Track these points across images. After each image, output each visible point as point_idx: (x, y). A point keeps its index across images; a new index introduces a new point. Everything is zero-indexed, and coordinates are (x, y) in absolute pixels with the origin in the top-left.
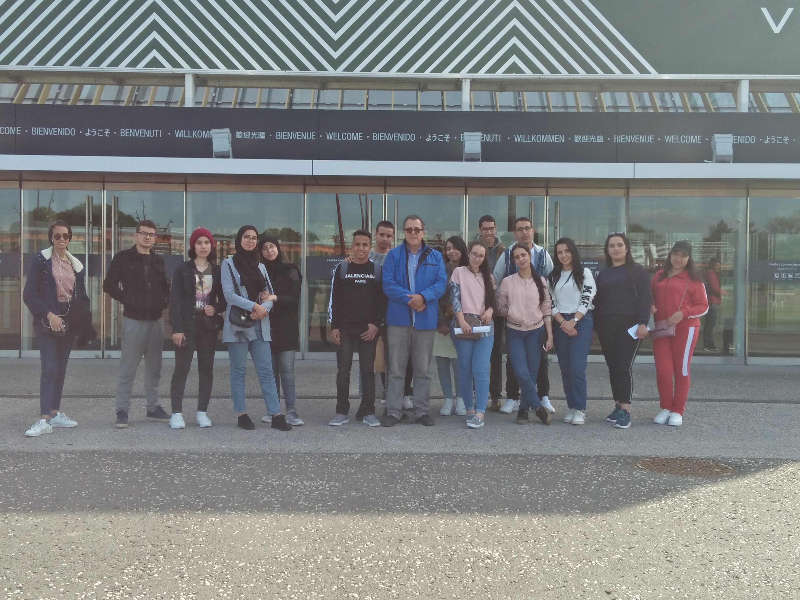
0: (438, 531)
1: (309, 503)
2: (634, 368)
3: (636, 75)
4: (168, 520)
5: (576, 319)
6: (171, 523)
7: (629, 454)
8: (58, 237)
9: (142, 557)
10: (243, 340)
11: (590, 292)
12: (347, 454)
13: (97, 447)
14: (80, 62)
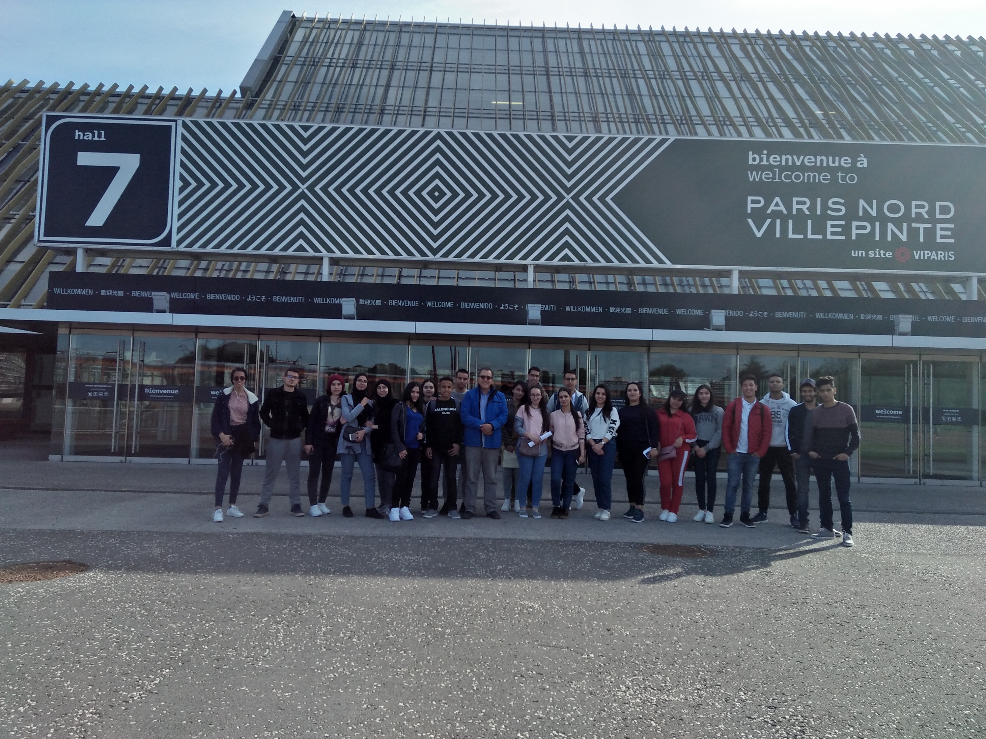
0: (498, 590)
1: (409, 571)
2: (646, 479)
3: (656, 265)
4: (310, 580)
5: (603, 443)
6: (312, 582)
7: (638, 541)
10: (352, 453)
11: (615, 424)
12: (435, 538)
13: (255, 530)
14: (245, 247)
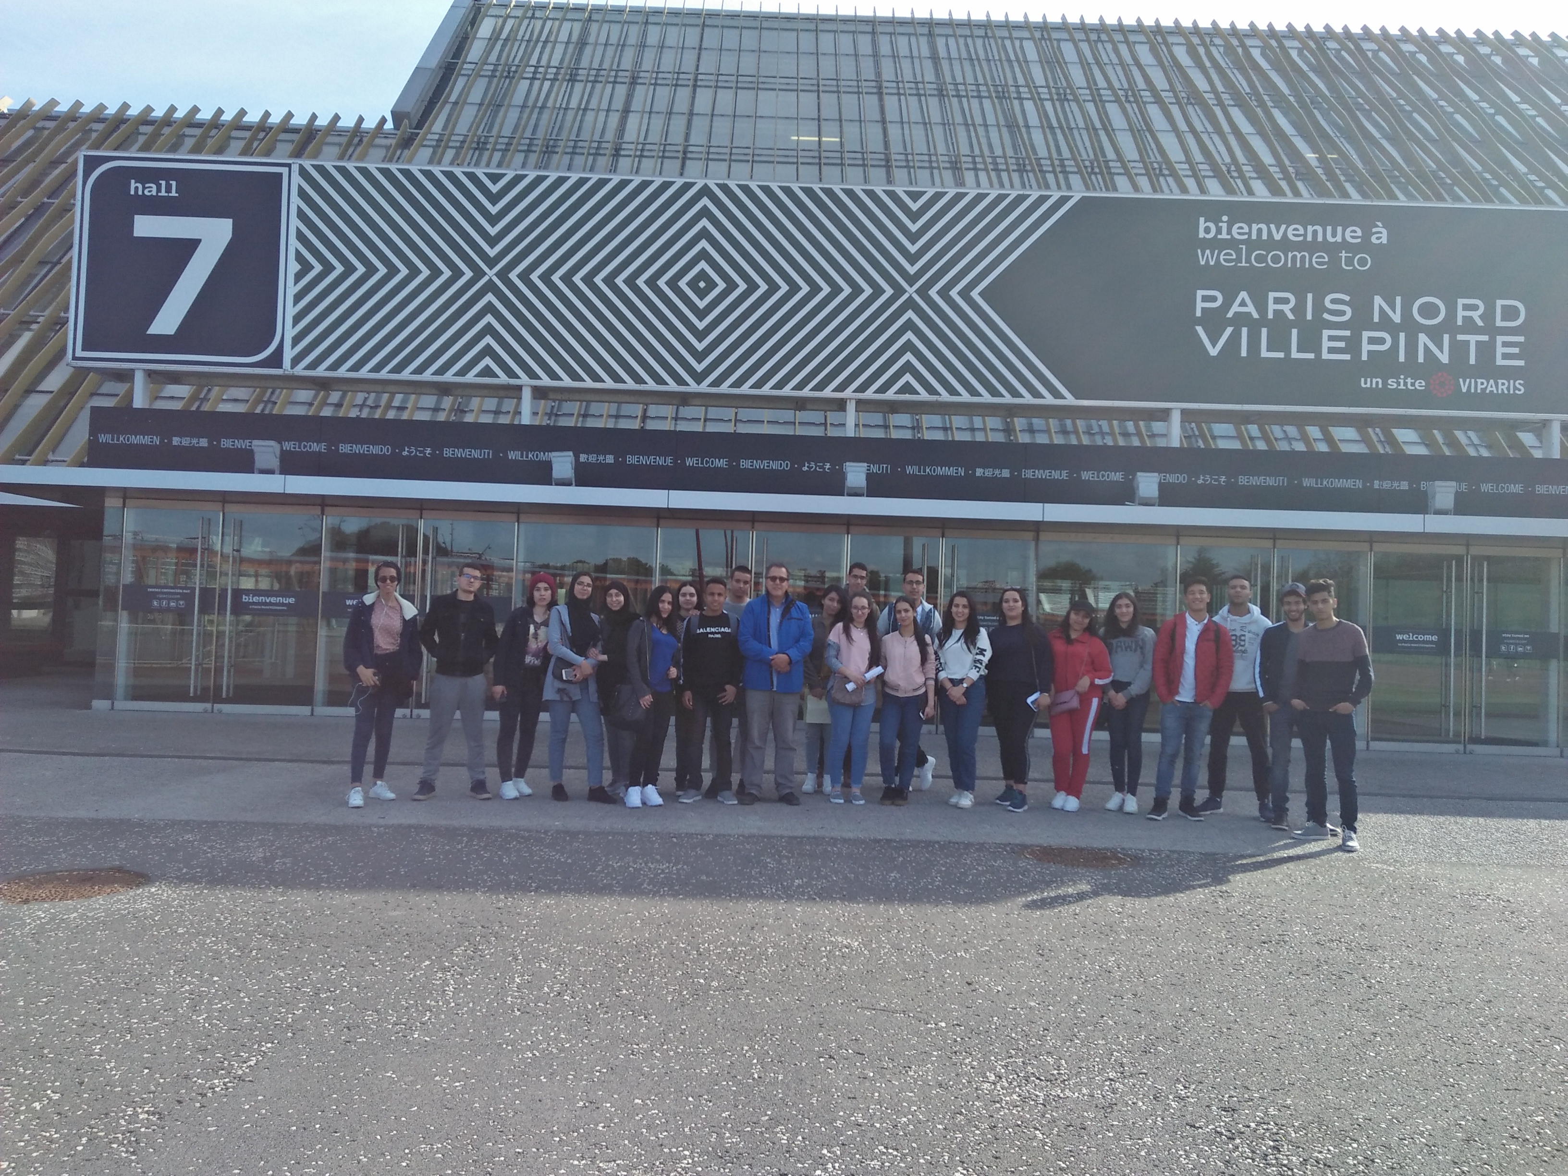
0: (795, 919)
1: (654, 887)
2: (1031, 742)
3: (1049, 399)
4: (499, 901)
5: (965, 685)
6: (501, 904)
7: (1018, 842)
8: (384, 580)
9: (472, 939)
10: (566, 699)
11: (984, 655)
12: (697, 835)
13: (413, 821)
14: (398, 369)
